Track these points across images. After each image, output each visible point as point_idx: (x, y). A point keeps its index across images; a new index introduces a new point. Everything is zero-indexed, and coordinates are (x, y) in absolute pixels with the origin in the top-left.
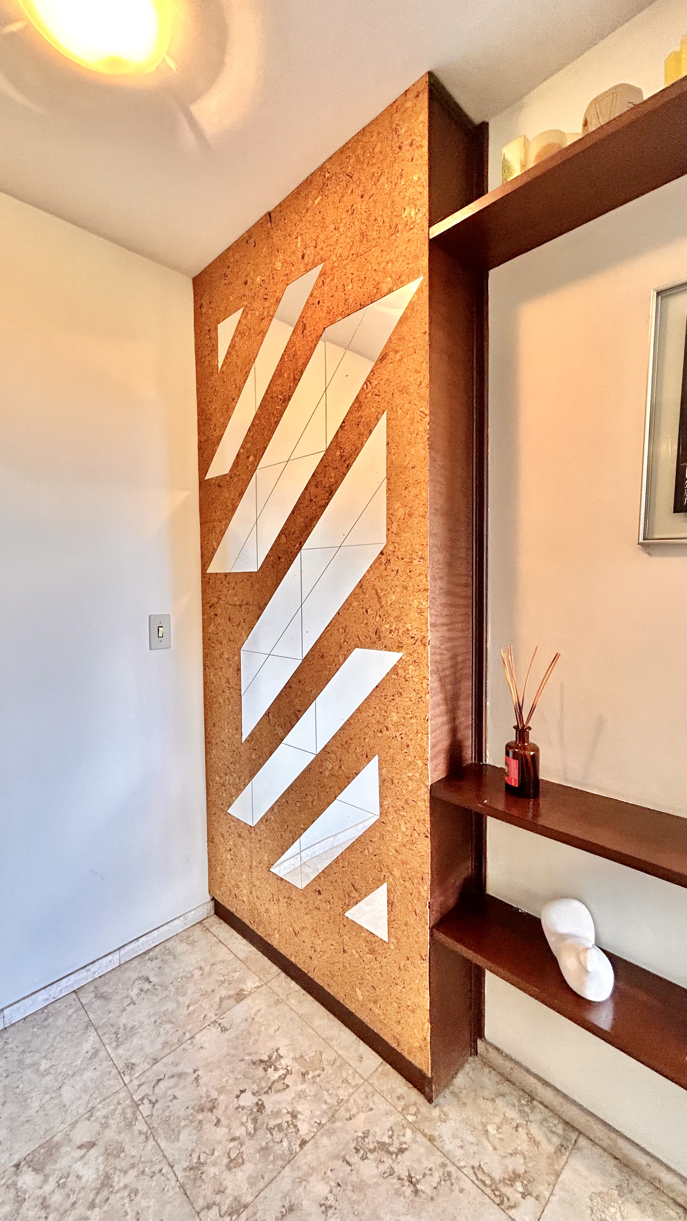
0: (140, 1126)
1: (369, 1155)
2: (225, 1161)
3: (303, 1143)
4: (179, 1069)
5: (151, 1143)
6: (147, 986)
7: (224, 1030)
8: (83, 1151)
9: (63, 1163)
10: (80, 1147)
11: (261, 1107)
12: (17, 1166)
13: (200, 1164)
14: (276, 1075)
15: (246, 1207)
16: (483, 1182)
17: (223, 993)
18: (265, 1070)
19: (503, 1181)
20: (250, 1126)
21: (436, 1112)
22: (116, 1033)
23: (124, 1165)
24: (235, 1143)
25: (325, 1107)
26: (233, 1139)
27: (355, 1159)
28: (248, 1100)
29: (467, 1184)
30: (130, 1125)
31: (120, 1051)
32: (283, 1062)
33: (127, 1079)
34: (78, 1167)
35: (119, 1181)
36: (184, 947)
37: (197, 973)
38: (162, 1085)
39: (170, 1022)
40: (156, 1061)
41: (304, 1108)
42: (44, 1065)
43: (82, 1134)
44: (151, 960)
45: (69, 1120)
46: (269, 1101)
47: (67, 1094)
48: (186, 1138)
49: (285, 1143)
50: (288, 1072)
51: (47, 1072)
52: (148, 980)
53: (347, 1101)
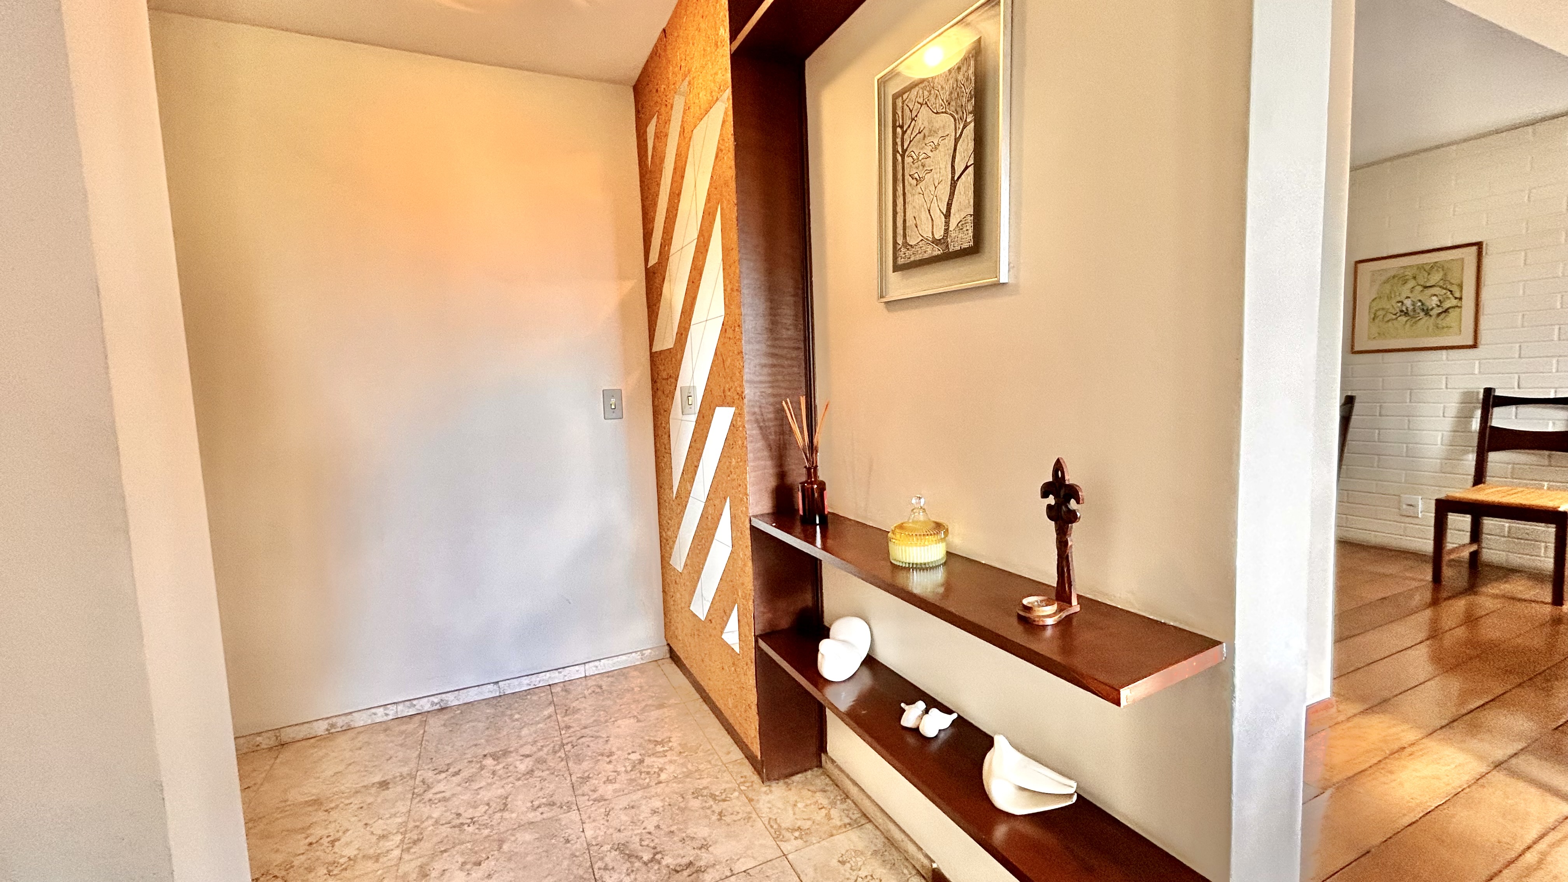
0: (562, 754)
1: (700, 798)
2: (605, 779)
3: (660, 782)
4: (598, 734)
5: (564, 763)
6: (598, 690)
7: (639, 721)
8: (522, 758)
9: (510, 760)
10: (523, 756)
11: (641, 761)
12: (485, 756)
13: (588, 777)
14: (662, 749)
15: (605, 800)
16: (772, 827)
17: (650, 702)
18: (655, 745)
19: (787, 829)
20: (629, 768)
21: (764, 789)
22: (567, 710)
23: (544, 768)
24: (615, 774)
25: (685, 770)
26: (615, 772)
27: (689, 796)
28: (635, 757)
29: (759, 824)
30: (555, 752)
31: (566, 719)
32: (670, 744)
33: (563, 732)
34: (518, 763)
35: (537, 773)
36: (636, 673)
37: (637, 689)
38: (583, 740)
39: (604, 711)
40: (585, 728)
41: (671, 768)
42: (517, 716)
43: (526, 750)
44: (608, 677)
45: (521, 742)
46: (648, 761)
47: (525, 732)
48: (586, 765)
49: (647, 780)
50: (671, 749)
51: (517, 720)
52: (600, 687)
53: (703, 771)
